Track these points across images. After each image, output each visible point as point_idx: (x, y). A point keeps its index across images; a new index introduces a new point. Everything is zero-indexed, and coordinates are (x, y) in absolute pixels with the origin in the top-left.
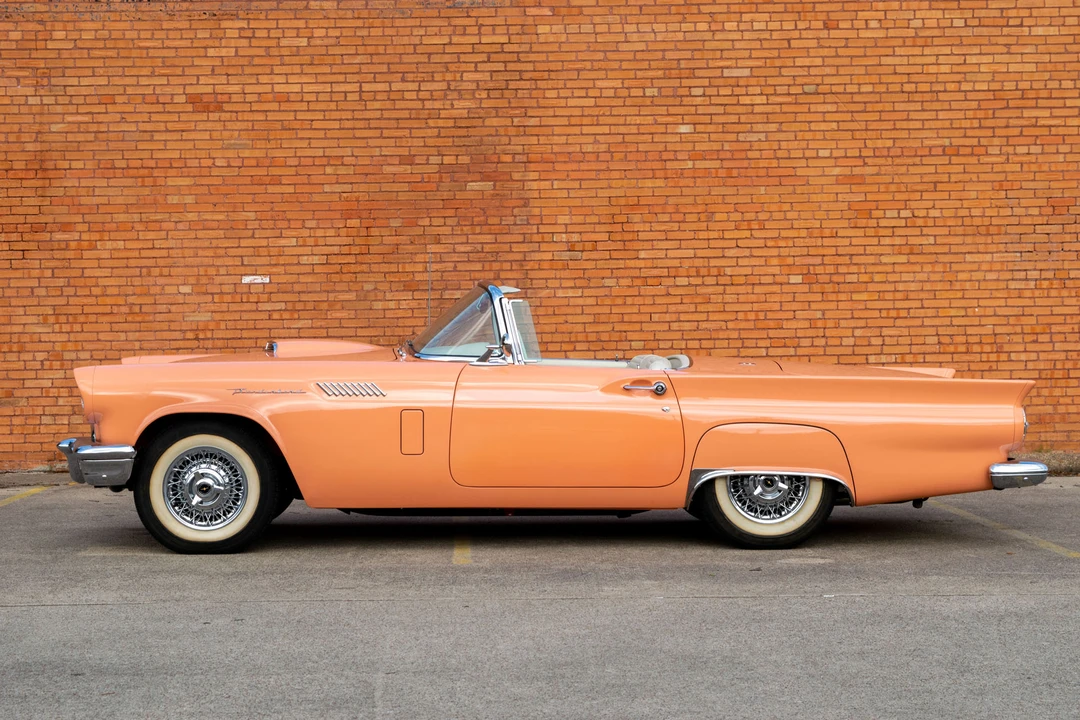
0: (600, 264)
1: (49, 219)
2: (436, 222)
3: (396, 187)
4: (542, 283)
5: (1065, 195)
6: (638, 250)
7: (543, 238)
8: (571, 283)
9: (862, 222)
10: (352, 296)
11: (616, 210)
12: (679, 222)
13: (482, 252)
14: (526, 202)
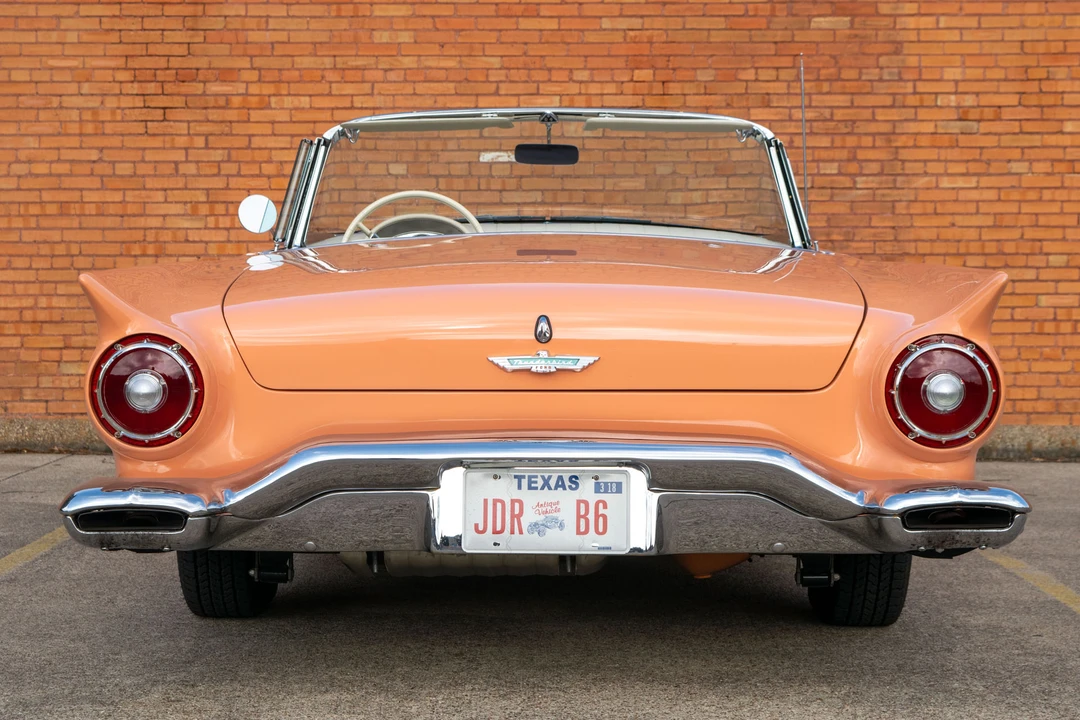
0: (1006, 140)
1: (202, 63)
2: (764, 75)
3: (706, 23)
4: (918, 167)
6: (1062, 121)
7: (921, 100)
8: (961, 168)
10: (639, 183)
11: (1031, 61)
13: (831, 120)
14: (897, 47)
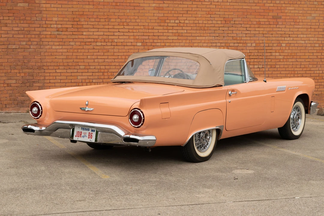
0: (69, 36)
2: (5, 18)
4: (47, 43)
5: (229, 17)
6: (83, 32)
7: (47, 26)
8: (58, 44)
9: (162, 24)
11: (75, 16)
12: (98, 22)
13: (24, 30)
14: (41, 12)
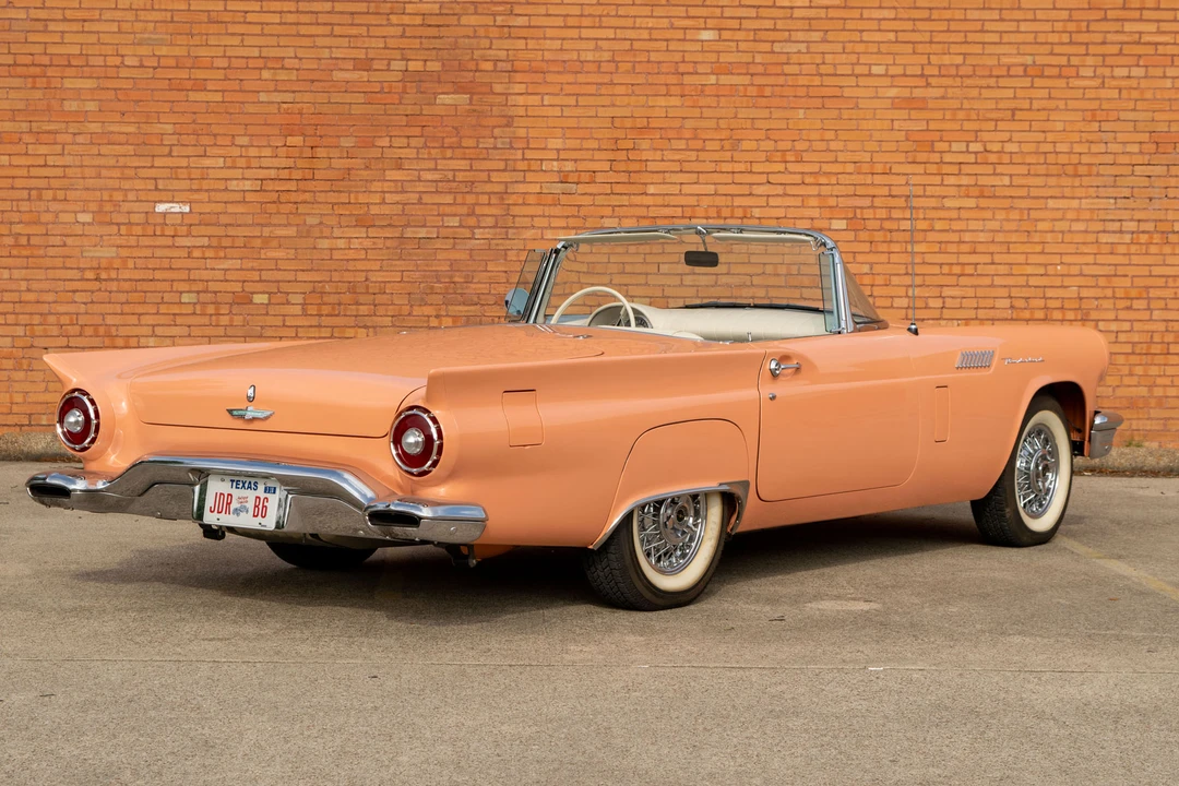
0: (599, 200)
2: (397, 142)
3: (348, 97)
4: (526, 222)
6: (646, 184)
7: (529, 165)
8: (562, 223)
9: (922, 157)
10: (291, 231)
11: (620, 134)
12: (697, 150)
13: (454, 181)
14: (509, 122)
